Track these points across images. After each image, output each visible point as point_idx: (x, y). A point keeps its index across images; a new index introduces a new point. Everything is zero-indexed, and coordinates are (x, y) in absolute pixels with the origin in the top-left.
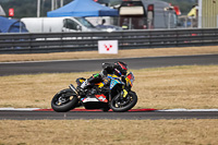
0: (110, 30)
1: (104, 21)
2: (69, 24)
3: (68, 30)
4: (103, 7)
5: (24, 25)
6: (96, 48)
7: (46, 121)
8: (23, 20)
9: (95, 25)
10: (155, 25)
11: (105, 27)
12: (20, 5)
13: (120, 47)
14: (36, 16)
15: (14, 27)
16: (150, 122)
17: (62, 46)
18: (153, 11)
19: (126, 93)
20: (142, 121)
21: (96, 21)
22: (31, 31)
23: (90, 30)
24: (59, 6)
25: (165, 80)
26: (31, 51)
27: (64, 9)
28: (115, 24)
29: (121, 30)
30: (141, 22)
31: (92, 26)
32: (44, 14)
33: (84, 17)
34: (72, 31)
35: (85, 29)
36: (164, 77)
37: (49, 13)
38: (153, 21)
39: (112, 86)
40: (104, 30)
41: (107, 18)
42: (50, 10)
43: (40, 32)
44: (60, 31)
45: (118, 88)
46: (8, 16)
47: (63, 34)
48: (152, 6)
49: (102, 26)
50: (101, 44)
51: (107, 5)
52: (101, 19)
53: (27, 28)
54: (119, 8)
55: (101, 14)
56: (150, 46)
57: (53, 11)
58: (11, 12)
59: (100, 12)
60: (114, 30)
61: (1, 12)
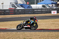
0: (54, 8)
1: (53, 5)
2: (44, 6)
3: (43, 8)
4: (53, 2)
5: (31, 7)
6: (51, 13)
8: (31, 5)
11: (53, 7)
12: (30, 1)
13: (57, 13)
14: (34, 4)
15: (29, 7)
17: (42, 12)
22: (33, 8)
23: (49, 8)
24: (41, 1)
28: (56, 6)
32: (37, 4)
33: (48, 4)
34: (44, 8)
35: (48, 8)
37: (38, 3)
39: (31, 23)
41: (54, 5)
42: (38, 2)
43: (36, 8)
44: (41, 8)
45: (33, 23)
49: (52, 7)
50: (52, 12)
51: (54, 1)
52: (52, 5)
53: (32, 7)
54: (57, 2)
57: (39, 3)
58: (28, 3)
59: (52, 3)
60: (56, 8)
61: (25, 3)
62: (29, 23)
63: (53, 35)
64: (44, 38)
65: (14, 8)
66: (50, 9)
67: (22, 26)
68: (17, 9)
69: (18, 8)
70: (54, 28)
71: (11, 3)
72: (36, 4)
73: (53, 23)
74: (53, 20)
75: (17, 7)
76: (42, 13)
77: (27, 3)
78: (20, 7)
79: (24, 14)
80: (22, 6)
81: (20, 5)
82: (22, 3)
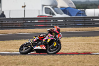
71: (43, 6)
78: (61, 14)
82: (67, 6)
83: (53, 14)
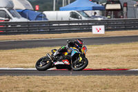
0: (99, 19)
1: (95, 13)
2: (74, 15)
3: (73, 19)
4: (95, 4)
5: (45, 16)
6: (91, 31)
7: (59, 77)
8: (45, 12)
9: (90, 15)
10: (128, 16)
11: (97, 17)
12: (42, 3)
13: (106, 30)
14: (52, 10)
15: (39, 17)
16: (125, 77)
17: (69, 29)
18: (127, 7)
19: (81, 59)
20: (119, 77)
21: (90, 13)
22: (50, 19)
23: (87, 19)
24: (67, 4)
25: (134, 51)
26: (49, 32)
27: (70, 5)
28: (103, 15)
29: (106, 18)
30: (119, 14)
31: (88, 17)
32: (58, 9)
33: (83, 11)
35: (84, 18)
36: (134, 49)
38: (127, 13)
40: (96, 19)
41: (97, 11)
42: (62, 6)
43: (55, 20)
44: (68, 20)
46: (35, 10)
47: (70, 22)
48: (126, 3)
49: (94, 16)
51: (98, 3)
52: (94, 11)
53: (47, 17)
54: (105, 5)
55: (94, 9)
56: (125, 29)
57: (64, 7)
58: (37, 8)
59: (93, 7)
60: (102, 19)
61: (31, 7)
62: (66, 54)
63: (95, 83)
64: (75, 90)
65: (4, 19)
66: (89, 21)
67: (50, 61)
68: (11, 21)
69: (14, 20)
70: (99, 67)
72: (56, 10)
73: (96, 54)
74: (96, 47)
75: (13, 18)
76: (70, 31)
77: (34, 8)
78: (19, 18)
79: (28, 33)
80: (23, 14)
81: (19, 12)
83: (10, 18)
